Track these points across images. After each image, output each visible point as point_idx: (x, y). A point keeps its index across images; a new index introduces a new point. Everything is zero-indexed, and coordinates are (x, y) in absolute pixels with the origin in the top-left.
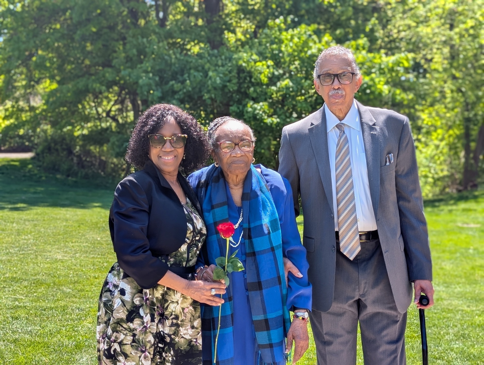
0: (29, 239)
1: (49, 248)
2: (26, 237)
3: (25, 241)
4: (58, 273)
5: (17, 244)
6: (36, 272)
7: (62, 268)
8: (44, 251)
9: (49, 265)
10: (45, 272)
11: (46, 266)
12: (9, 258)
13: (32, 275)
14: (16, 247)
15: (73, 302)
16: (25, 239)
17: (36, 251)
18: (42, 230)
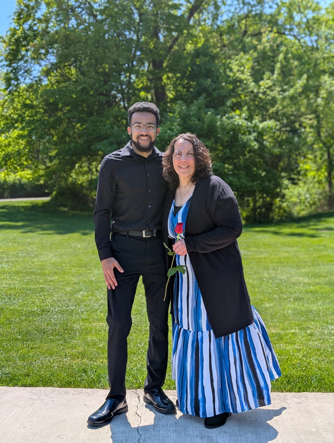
0: (34, 248)
1: (45, 253)
2: (33, 247)
3: (31, 249)
4: (46, 267)
5: (25, 251)
6: (32, 267)
7: (49, 264)
8: (41, 254)
9: (41, 263)
10: (37, 267)
11: (39, 263)
12: (17, 259)
13: (28, 269)
14: (24, 253)
15: (49, 285)
16: (32, 248)
17: (36, 255)
18: (45, 242)
